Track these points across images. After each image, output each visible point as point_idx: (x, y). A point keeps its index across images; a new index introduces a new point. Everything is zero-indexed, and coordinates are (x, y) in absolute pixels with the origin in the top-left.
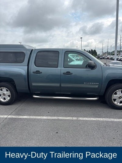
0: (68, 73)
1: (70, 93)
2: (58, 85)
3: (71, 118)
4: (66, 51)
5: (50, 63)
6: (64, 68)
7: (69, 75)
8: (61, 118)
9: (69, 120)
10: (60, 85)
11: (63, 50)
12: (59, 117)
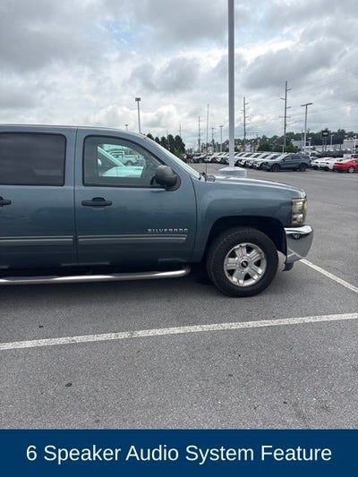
0: (99, 202)
1: (108, 263)
2: (69, 239)
3: (113, 334)
4: (89, 136)
5: (39, 172)
6: (84, 184)
7: (103, 209)
8: (79, 339)
9: (106, 341)
10: (76, 239)
11: (77, 131)
12: (74, 338)
